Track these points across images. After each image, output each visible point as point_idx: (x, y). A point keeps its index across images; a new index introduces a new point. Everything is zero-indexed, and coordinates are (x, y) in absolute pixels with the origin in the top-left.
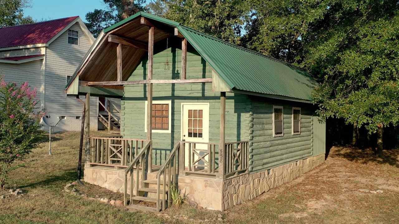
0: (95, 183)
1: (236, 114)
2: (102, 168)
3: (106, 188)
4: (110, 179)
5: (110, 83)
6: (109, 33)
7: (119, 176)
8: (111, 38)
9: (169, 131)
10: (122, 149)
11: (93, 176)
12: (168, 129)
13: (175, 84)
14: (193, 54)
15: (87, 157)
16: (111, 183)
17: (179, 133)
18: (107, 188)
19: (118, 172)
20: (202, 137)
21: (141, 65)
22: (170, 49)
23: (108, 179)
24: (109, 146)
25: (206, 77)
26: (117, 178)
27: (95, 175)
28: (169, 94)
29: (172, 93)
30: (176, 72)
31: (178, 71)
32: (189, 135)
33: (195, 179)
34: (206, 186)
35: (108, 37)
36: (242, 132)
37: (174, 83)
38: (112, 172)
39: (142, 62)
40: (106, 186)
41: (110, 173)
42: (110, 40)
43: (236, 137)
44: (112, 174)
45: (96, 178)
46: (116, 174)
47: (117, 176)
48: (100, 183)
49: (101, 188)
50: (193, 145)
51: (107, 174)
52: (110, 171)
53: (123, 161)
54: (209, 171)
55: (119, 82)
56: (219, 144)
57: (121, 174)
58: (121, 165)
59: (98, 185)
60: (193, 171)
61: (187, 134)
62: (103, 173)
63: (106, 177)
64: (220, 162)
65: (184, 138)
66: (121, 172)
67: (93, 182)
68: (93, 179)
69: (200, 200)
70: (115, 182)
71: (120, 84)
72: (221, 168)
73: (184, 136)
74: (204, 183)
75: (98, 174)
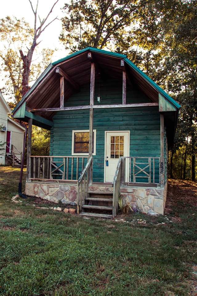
0: (37, 196)
2: (43, 183)
4: (52, 191)
5: (52, 109)
6: (57, 66)
7: (61, 189)
8: (58, 70)
9: (95, 154)
10: (64, 165)
11: (35, 189)
16: (52, 195)
17: (102, 155)
18: (49, 200)
19: (60, 185)
23: (49, 192)
24: (51, 163)
26: (59, 191)
27: (37, 188)
32: (111, 157)
35: (56, 68)
38: (55, 186)
40: (48, 198)
41: (52, 186)
42: (57, 71)
44: (54, 187)
45: (37, 192)
46: (58, 187)
47: (58, 189)
48: (41, 195)
49: (43, 200)
50: (134, 159)
51: (49, 187)
52: (52, 184)
53: (64, 176)
54: (150, 181)
55: (62, 108)
56: (159, 158)
57: (62, 187)
58: (63, 179)
59: (40, 198)
60: (135, 182)
61: (109, 156)
62: (45, 187)
63: (48, 190)
64: (161, 173)
65: (107, 159)
66: (62, 185)
67: (35, 195)
68: (35, 192)
69: (142, 206)
70: (57, 194)
71: (62, 110)
72: (162, 178)
73: (107, 157)
74: (146, 192)
75: (40, 188)
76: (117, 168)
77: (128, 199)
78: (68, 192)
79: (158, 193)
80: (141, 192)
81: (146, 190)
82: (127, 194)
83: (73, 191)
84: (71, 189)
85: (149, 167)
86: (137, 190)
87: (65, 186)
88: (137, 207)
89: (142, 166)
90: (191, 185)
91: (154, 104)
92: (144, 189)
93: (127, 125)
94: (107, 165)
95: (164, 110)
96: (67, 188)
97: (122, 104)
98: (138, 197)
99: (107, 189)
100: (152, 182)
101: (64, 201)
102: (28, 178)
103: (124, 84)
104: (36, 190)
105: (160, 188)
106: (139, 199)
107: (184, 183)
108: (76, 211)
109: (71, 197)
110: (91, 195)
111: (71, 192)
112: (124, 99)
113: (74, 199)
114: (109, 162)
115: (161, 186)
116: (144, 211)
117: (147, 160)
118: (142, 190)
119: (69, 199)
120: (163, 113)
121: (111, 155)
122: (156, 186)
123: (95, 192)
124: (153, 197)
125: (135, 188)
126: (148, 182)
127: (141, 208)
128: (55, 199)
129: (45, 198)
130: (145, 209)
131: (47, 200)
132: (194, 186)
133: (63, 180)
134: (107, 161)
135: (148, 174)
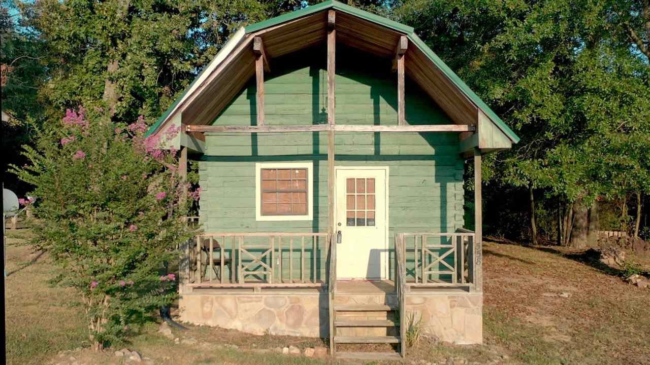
0: (210, 323)
1: (439, 184)
2: (225, 292)
3: (237, 330)
4: (246, 311)
6: (257, 34)
7: (267, 304)
8: (259, 43)
9: (310, 217)
10: (271, 252)
11: (205, 309)
12: (306, 213)
13: (320, 133)
14: (355, 82)
15: (185, 272)
16: (247, 319)
18: (240, 329)
19: (264, 296)
20: (374, 225)
21: (244, 96)
22: (308, 69)
23: (240, 312)
24: (240, 249)
25: (381, 122)
26: (262, 308)
27: (210, 306)
28: (310, 150)
29: (314, 148)
30: (320, 112)
31: (324, 110)
32: (347, 223)
33: (428, 296)
34: (452, 307)
36: (450, 213)
37: (318, 132)
38: (251, 298)
39: (246, 91)
40: (237, 325)
41: (246, 300)
43: (440, 222)
44: (251, 302)
45: (211, 314)
46: (260, 301)
47: (262, 304)
48: (221, 321)
49: (225, 330)
50: (424, 238)
51: (238, 302)
52: (244, 296)
53: (273, 275)
54: (456, 281)
55: (261, 127)
56: (473, 235)
57: (271, 300)
58: (270, 282)
59: (218, 327)
60: (426, 282)
61: (344, 221)
62: (228, 302)
63: (237, 308)
64: (476, 263)
65: (339, 228)
66: (269, 296)
67: (205, 322)
68: (205, 315)
69: (443, 329)
70: (258, 318)
71: (262, 130)
72: (478, 273)
73: (340, 224)
74: (448, 302)
75: (216, 304)
78: (283, 311)
79: (472, 302)
80: (439, 301)
81: (449, 298)
83: (295, 307)
84: (291, 303)
85: (454, 252)
86: (430, 300)
87: (277, 297)
88: (431, 332)
92: (445, 295)
94: (339, 242)
95: (490, 146)
96: (281, 303)
97: (397, 124)
98: (434, 312)
100: (459, 281)
101: (275, 329)
102: (184, 283)
104: (207, 309)
105: (475, 293)
106: (435, 317)
109: (291, 321)
111: (292, 308)
112: (401, 116)
113: (298, 324)
114: (342, 234)
115: (478, 289)
116: (445, 339)
118: (442, 298)
119: (287, 324)
121: (348, 219)
122: (467, 290)
124: (463, 311)
125: (426, 294)
126: (451, 282)
127: (440, 335)
128: (254, 327)
129: (232, 326)
130: (448, 335)
133: (270, 284)
134: (339, 233)
135: (451, 268)
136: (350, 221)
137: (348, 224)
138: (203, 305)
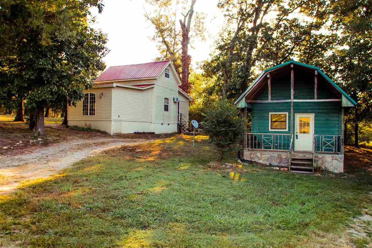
0: (253, 160)
2: (257, 151)
4: (264, 157)
6: (268, 72)
9: (287, 130)
10: (272, 140)
16: (264, 160)
18: (262, 162)
20: (309, 133)
24: (263, 138)
26: (269, 157)
34: (333, 160)
35: (267, 74)
38: (266, 153)
40: (261, 161)
42: (268, 76)
44: (265, 155)
45: (253, 158)
47: (269, 155)
48: (256, 160)
49: (257, 163)
50: (323, 137)
51: (262, 154)
52: (263, 153)
53: (273, 147)
54: (334, 151)
55: (270, 101)
56: (341, 136)
57: (272, 155)
59: (255, 162)
60: (323, 151)
61: (298, 132)
62: (259, 155)
63: (261, 157)
64: (342, 146)
65: (297, 134)
66: (271, 153)
67: (251, 160)
68: (251, 158)
69: (329, 167)
70: (268, 160)
71: (270, 102)
72: (342, 149)
73: (297, 133)
74: (331, 158)
75: (255, 155)
76: (313, 142)
77: (319, 163)
78: (276, 158)
79: (340, 159)
80: (328, 158)
81: (332, 157)
82: (318, 159)
83: (280, 157)
84: (278, 156)
85: (334, 141)
86: (325, 157)
88: (325, 168)
89: (329, 141)
90: (354, 151)
91: (337, 100)
92: (330, 156)
93: (312, 109)
94: (297, 138)
95: (346, 106)
96: (275, 155)
97: (314, 99)
98: (326, 161)
99: (304, 156)
100: (335, 151)
101: (273, 163)
102: (245, 148)
103: (316, 86)
104: (252, 156)
107: (347, 149)
108: (288, 170)
109: (278, 161)
110: (293, 160)
111: (278, 158)
112: (316, 96)
113: (280, 162)
114: (298, 136)
115: (341, 154)
116: (330, 170)
117: (332, 137)
118: (329, 157)
120: (345, 108)
122: (338, 154)
123: (296, 158)
124: (336, 161)
125: (324, 155)
126: (333, 151)
128: (266, 162)
129: (260, 161)
130: (331, 169)
131: (261, 163)
132: (357, 152)
133: (272, 150)
134: (297, 135)
135: (333, 147)
136: (301, 132)
137: (300, 133)
138: (251, 155)
